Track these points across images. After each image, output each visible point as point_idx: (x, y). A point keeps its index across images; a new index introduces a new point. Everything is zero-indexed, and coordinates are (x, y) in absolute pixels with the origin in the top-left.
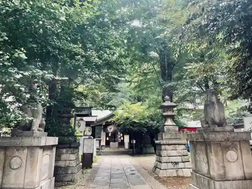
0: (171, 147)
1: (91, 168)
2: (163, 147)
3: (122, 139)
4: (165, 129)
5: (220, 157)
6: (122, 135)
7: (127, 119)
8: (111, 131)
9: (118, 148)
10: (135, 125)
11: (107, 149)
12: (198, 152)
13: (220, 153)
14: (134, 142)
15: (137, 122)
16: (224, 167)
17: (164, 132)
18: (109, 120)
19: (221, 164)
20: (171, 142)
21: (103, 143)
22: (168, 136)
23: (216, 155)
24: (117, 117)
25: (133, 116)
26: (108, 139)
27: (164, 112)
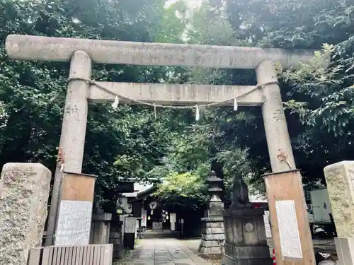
0: (216, 224)
1: (133, 249)
2: (208, 224)
3: (167, 218)
4: (210, 206)
5: (240, 228)
6: (167, 213)
7: (174, 192)
8: (154, 207)
9: (162, 230)
10: (183, 201)
11: (148, 232)
12: (229, 225)
13: (240, 225)
14: (182, 221)
15: (186, 196)
16: (243, 236)
17: (209, 209)
18: (151, 195)
19: (241, 233)
20: (216, 219)
21: (144, 224)
22: (214, 213)
23: (237, 226)
24: (161, 190)
25: (180, 190)
26: (149, 218)
27: (210, 188)
